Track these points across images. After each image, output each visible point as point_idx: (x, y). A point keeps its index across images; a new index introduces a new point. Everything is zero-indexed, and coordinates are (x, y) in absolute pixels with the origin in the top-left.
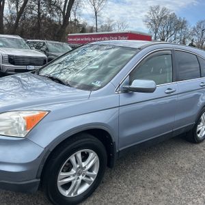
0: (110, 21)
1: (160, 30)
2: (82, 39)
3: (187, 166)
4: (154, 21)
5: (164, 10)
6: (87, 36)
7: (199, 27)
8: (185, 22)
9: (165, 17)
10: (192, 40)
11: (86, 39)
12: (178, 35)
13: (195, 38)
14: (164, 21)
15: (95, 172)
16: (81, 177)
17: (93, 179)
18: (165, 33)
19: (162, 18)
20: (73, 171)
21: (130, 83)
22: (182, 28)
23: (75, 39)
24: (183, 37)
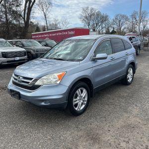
0: (56, 20)
1: (91, 23)
2: (43, 36)
3: (125, 95)
4: (86, 17)
5: (92, 9)
6: (46, 33)
7: (116, 19)
8: (107, 16)
9: (94, 14)
10: (114, 28)
11: (45, 36)
12: (104, 25)
13: (115, 26)
14: (93, 17)
15: (86, 99)
16: (81, 101)
17: (85, 102)
18: (95, 25)
19: (91, 15)
20: (78, 98)
21: (95, 56)
22: (105, 20)
23: (37, 36)
24: (107, 26)
